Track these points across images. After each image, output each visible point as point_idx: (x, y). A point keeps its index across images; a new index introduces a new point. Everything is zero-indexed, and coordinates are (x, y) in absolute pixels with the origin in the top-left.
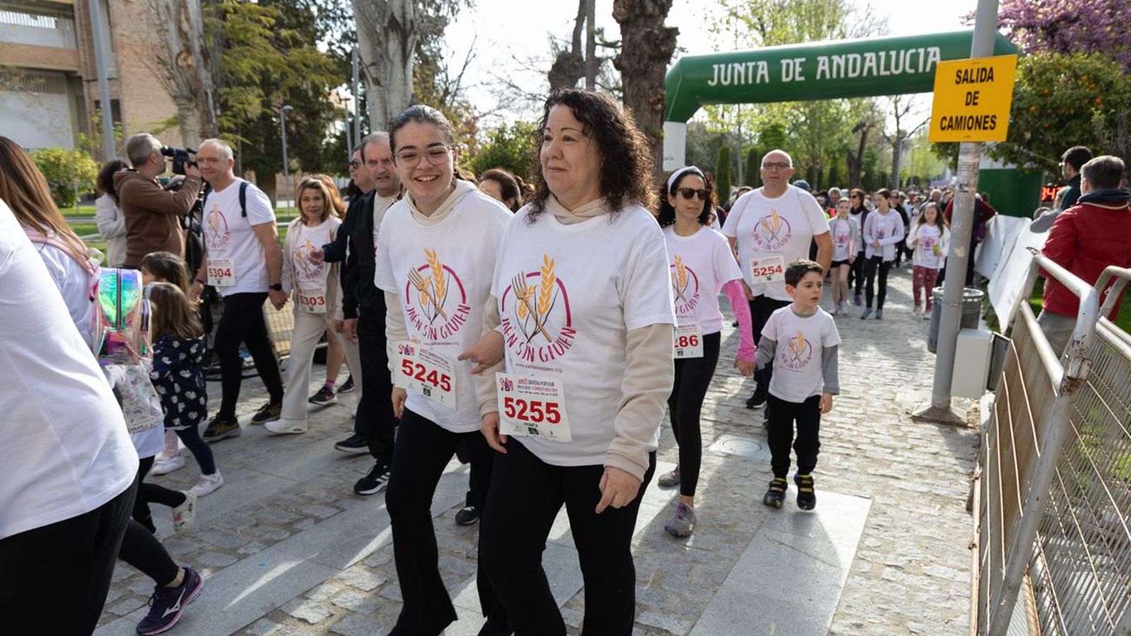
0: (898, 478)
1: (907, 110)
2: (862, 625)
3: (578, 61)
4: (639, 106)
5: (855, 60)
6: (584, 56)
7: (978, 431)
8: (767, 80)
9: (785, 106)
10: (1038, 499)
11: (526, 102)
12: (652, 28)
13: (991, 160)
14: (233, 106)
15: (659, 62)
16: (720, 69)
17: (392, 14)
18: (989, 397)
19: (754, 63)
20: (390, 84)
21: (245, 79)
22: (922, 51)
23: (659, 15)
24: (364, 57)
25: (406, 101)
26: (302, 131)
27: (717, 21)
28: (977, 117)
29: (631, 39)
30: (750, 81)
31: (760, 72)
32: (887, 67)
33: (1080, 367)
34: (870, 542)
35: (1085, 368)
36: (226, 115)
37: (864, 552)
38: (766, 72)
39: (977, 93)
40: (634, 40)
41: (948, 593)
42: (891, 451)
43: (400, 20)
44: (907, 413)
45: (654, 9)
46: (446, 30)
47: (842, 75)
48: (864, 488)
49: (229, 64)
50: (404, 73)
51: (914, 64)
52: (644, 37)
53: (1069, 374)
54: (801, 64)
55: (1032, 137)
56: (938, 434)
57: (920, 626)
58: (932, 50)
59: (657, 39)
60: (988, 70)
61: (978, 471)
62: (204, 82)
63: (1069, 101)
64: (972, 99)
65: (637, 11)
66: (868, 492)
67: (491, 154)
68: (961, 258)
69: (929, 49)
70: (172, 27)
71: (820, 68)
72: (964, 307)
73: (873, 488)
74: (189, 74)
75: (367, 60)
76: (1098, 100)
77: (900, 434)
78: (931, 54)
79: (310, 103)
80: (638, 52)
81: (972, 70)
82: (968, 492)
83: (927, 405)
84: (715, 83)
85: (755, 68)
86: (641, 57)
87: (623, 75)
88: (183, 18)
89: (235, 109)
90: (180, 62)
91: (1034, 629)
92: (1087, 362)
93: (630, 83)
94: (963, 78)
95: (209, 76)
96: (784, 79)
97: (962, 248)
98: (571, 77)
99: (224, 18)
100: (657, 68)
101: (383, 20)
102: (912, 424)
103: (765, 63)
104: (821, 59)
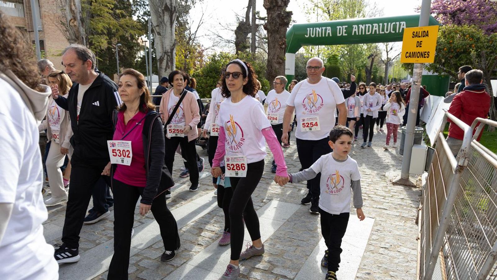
0: (386, 209)
1: (391, 49)
2: (370, 273)
3: (248, 26)
4: (275, 46)
5: (369, 27)
6: (251, 24)
7: (421, 189)
8: (331, 35)
9: (338, 47)
10: (446, 218)
11: (226, 43)
12: (281, 12)
13: (427, 71)
14: (95, 44)
15: (284, 27)
16: (310, 30)
17: (166, 4)
18: (426, 174)
19: (325, 28)
20: (164, 35)
21: (100, 32)
22: (398, 23)
23: (284, 6)
24: (153, 23)
25: (172, 43)
26: (126, 55)
27: (309, 9)
28: (421, 52)
29: (271, 16)
30: (323, 36)
31: (328, 32)
32: (383, 30)
33: (464, 161)
34: (374, 237)
35: (466, 162)
36: (91, 48)
37: (371, 242)
38: (330, 32)
39: (421, 42)
40: (272, 17)
41: (407, 259)
42: (383, 197)
43: (169, 7)
44: (390, 181)
45: (281, 3)
46: (190, 11)
47: (363, 33)
48: (372, 214)
49: (93, 25)
50: (171, 30)
52: (277, 16)
53: (459, 164)
54: (345, 28)
55: (445, 61)
56: (404, 190)
57: (395, 274)
58: (402, 23)
59: (283, 16)
60: (426, 32)
61: (421, 206)
62: (82, 33)
63: (461, 46)
64: (419, 44)
65: (274, 4)
66: (373, 216)
67: (210, 66)
68: (414, 114)
69: (401, 23)
70: (67, 8)
71: (354, 30)
72: (415, 135)
73: (376, 213)
74: (75, 29)
75: (155, 24)
76: (473, 46)
77: (387, 190)
78: (402, 25)
79: (129, 43)
80: (275, 22)
81: (419, 32)
82: (416, 215)
83: (399, 178)
84: (308, 36)
85: (326, 30)
86: (276, 25)
87: (268, 32)
88: (72, 4)
89: (95, 45)
90: (71, 24)
91: (444, 275)
92: (467, 159)
93: (271, 35)
94: (415, 35)
95: (84, 30)
96: (338, 35)
97: (414, 109)
98: (245, 33)
99: (91, 4)
100: (283, 29)
101: (162, 6)
102: (393, 186)
103: (330, 28)
104: (354, 26)
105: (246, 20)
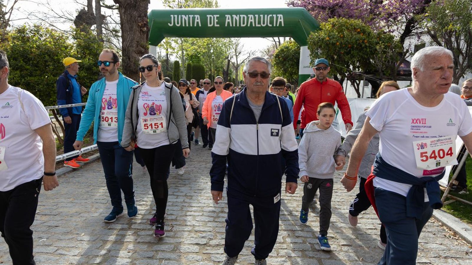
4: (132, 28)
5: (244, 18)
8: (200, 25)
16: (174, 17)
19: (193, 16)
22: (275, 16)
30: (191, 25)
31: (196, 21)
32: (259, 23)
38: (199, 21)
47: (238, 25)
51: (272, 22)
54: (217, 17)
58: (279, 16)
63: (354, 41)
69: (278, 15)
71: (227, 21)
76: (366, 41)
78: (279, 18)
84: (172, 25)
96: (209, 25)
98: (87, 23)
103: (199, 16)
104: (227, 16)
105: (88, 8)
